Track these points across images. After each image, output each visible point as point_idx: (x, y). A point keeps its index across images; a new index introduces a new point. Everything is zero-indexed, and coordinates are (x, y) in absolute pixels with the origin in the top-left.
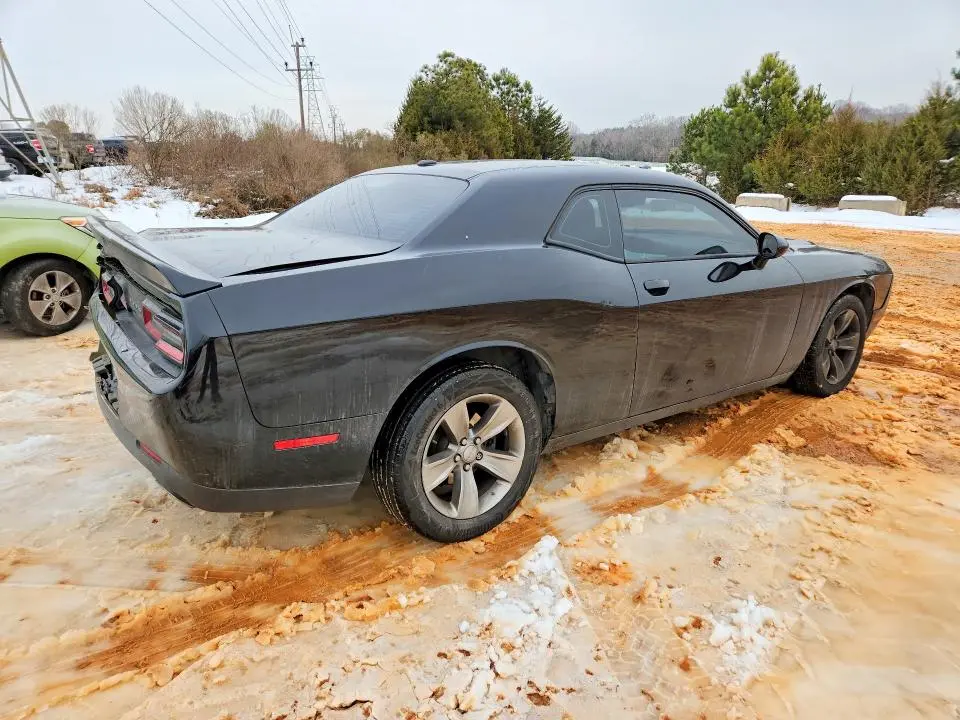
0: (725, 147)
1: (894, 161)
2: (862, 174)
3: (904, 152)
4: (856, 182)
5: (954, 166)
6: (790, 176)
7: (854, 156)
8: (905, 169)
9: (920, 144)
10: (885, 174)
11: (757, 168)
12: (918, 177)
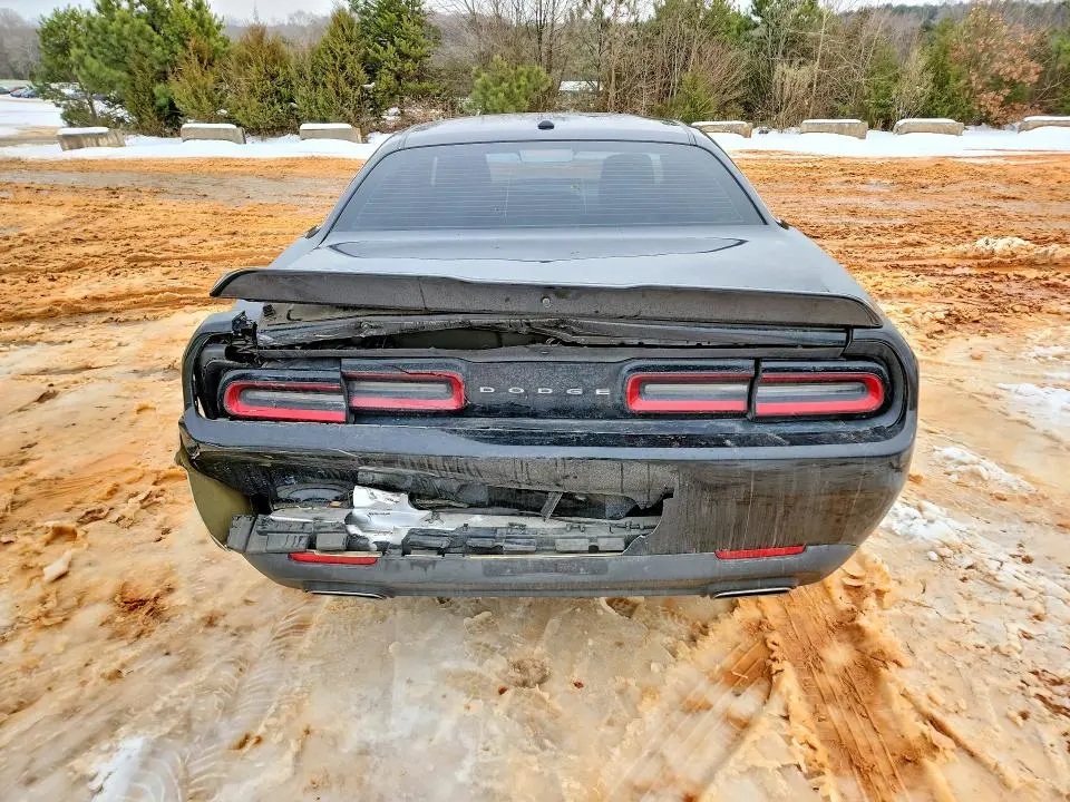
0: (116, 62)
1: (324, 85)
2: (297, 99)
3: (331, 76)
4: (293, 109)
5: (378, 91)
6: (220, 102)
7: (281, 79)
8: (337, 93)
9: (343, 68)
10: (321, 101)
11: (177, 90)
12: (352, 102)
